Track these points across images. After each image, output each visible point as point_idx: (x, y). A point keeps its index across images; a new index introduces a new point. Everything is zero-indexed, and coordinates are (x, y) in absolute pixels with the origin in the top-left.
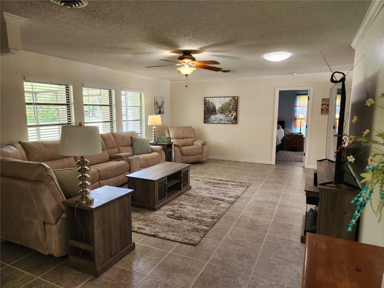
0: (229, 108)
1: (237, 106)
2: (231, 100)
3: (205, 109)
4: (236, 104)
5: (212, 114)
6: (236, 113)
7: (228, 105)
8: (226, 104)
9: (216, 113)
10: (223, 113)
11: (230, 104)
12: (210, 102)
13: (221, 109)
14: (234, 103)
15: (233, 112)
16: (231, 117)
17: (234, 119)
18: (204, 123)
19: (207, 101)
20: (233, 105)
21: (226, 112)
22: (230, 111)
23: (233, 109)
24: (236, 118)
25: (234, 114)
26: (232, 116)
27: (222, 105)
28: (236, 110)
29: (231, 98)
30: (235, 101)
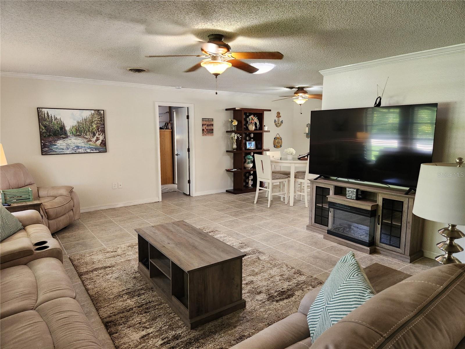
0: (91, 128)
1: (104, 124)
2: (93, 115)
3: (43, 129)
4: (102, 121)
5: (59, 139)
6: (104, 135)
7: (88, 123)
8: (84, 121)
9: (67, 137)
10: (80, 136)
11: (93, 122)
12: (51, 116)
13: (76, 129)
14: (99, 119)
15: (99, 135)
16: (96, 142)
17: (101, 144)
18: (42, 155)
19: (46, 115)
20: (97, 123)
21: (86, 135)
22: (94, 132)
23: (98, 129)
24: (104, 143)
25: (101, 138)
26: (98, 139)
27: (78, 122)
28: (103, 131)
29: (93, 112)
30: (101, 118)
